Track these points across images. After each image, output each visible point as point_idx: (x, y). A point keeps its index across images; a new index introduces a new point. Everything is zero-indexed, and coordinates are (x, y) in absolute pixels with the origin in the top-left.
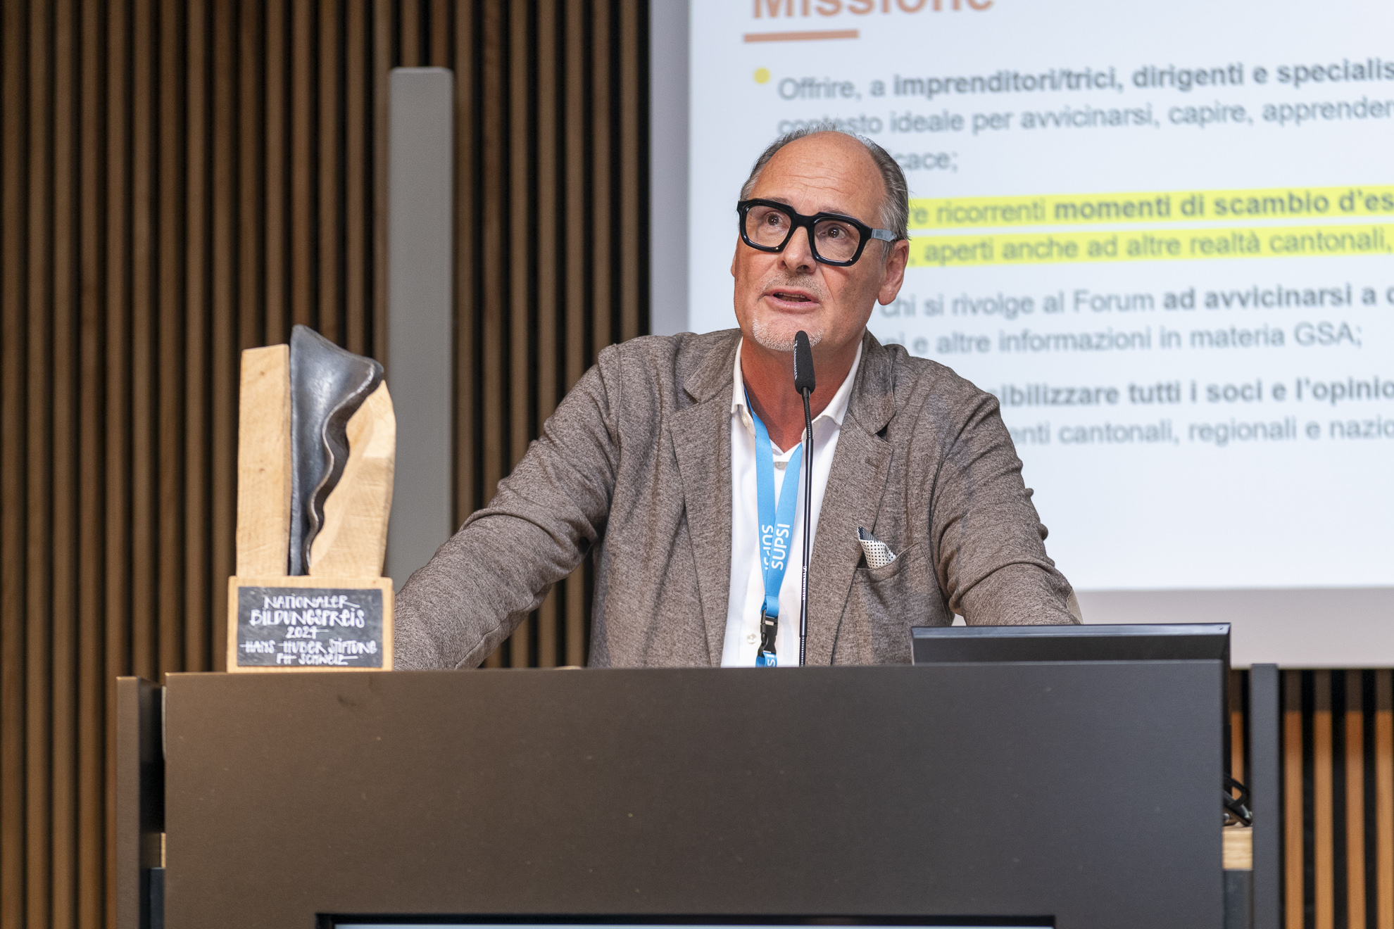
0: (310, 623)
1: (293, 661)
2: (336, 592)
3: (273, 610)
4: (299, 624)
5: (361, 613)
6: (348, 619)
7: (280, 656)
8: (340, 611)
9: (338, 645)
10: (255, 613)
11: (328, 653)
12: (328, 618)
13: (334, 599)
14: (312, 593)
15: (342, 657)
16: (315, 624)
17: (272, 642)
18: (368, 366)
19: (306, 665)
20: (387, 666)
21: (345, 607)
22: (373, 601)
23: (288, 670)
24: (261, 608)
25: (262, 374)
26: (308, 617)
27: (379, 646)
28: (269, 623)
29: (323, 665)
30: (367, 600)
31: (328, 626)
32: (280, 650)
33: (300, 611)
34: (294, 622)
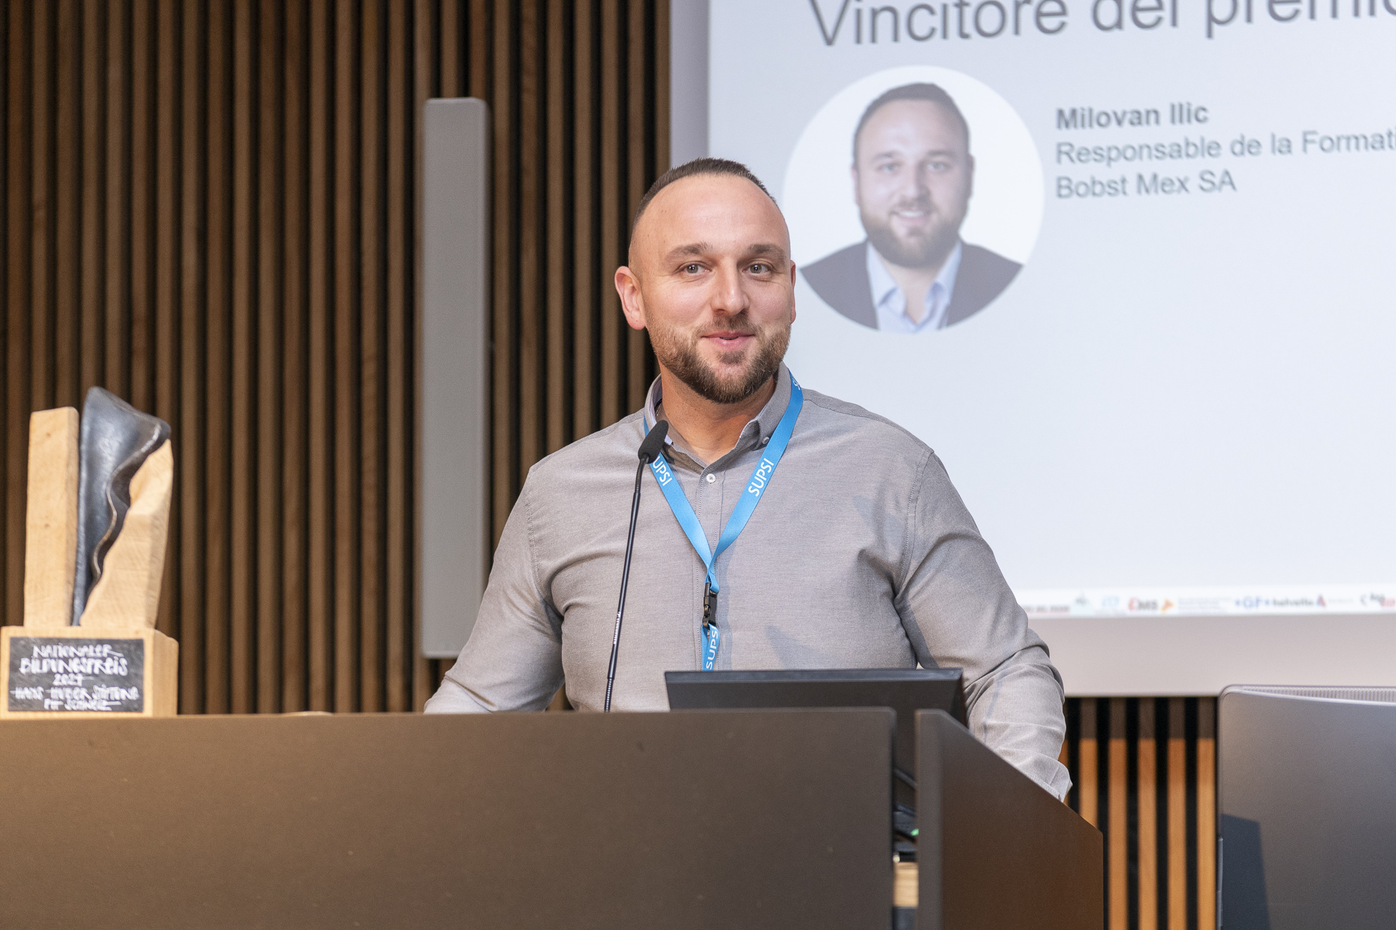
0: (76, 671)
1: (60, 706)
2: (101, 642)
3: (41, 658)
4: (66, 672)
5: (124, 662)
6: (112, 667)
7: (47, 702)
8: (104, 659)
9: (102, 691)
10: (24, 662)
11: (93, 698)
12: (93, 667)
13: (98, 648)
14: (78, 643)
15: (105, 703)
16: (81, 672)
17: (40, 689)
18: (153, 426)
19: (73, 710)
20: (148, 712)
21: (109, 655)
22: (136, 650)
23: (56, 716)
24: (30, 657)
25: (49, 435)
26: (74, 665)
27: (141, 692)
28: (39, 671)
29: (88, 710)
30: (132, 650)
31: (93, 674)
32: (47, 696)
33: (66, 660)
34: (61, 670)
